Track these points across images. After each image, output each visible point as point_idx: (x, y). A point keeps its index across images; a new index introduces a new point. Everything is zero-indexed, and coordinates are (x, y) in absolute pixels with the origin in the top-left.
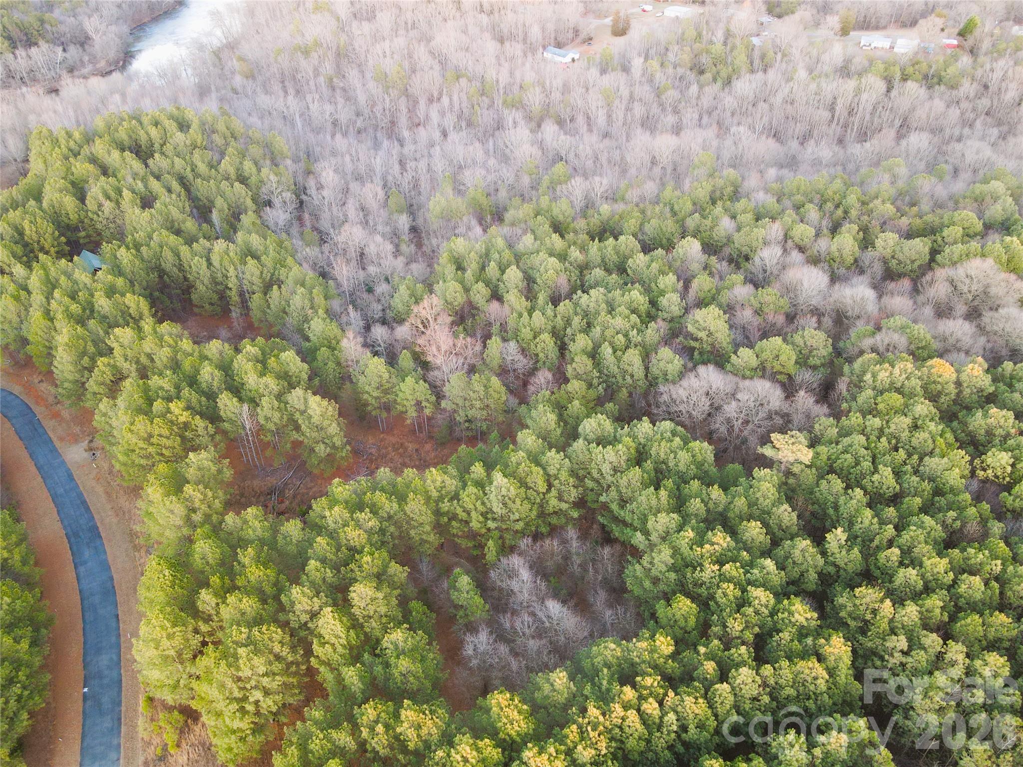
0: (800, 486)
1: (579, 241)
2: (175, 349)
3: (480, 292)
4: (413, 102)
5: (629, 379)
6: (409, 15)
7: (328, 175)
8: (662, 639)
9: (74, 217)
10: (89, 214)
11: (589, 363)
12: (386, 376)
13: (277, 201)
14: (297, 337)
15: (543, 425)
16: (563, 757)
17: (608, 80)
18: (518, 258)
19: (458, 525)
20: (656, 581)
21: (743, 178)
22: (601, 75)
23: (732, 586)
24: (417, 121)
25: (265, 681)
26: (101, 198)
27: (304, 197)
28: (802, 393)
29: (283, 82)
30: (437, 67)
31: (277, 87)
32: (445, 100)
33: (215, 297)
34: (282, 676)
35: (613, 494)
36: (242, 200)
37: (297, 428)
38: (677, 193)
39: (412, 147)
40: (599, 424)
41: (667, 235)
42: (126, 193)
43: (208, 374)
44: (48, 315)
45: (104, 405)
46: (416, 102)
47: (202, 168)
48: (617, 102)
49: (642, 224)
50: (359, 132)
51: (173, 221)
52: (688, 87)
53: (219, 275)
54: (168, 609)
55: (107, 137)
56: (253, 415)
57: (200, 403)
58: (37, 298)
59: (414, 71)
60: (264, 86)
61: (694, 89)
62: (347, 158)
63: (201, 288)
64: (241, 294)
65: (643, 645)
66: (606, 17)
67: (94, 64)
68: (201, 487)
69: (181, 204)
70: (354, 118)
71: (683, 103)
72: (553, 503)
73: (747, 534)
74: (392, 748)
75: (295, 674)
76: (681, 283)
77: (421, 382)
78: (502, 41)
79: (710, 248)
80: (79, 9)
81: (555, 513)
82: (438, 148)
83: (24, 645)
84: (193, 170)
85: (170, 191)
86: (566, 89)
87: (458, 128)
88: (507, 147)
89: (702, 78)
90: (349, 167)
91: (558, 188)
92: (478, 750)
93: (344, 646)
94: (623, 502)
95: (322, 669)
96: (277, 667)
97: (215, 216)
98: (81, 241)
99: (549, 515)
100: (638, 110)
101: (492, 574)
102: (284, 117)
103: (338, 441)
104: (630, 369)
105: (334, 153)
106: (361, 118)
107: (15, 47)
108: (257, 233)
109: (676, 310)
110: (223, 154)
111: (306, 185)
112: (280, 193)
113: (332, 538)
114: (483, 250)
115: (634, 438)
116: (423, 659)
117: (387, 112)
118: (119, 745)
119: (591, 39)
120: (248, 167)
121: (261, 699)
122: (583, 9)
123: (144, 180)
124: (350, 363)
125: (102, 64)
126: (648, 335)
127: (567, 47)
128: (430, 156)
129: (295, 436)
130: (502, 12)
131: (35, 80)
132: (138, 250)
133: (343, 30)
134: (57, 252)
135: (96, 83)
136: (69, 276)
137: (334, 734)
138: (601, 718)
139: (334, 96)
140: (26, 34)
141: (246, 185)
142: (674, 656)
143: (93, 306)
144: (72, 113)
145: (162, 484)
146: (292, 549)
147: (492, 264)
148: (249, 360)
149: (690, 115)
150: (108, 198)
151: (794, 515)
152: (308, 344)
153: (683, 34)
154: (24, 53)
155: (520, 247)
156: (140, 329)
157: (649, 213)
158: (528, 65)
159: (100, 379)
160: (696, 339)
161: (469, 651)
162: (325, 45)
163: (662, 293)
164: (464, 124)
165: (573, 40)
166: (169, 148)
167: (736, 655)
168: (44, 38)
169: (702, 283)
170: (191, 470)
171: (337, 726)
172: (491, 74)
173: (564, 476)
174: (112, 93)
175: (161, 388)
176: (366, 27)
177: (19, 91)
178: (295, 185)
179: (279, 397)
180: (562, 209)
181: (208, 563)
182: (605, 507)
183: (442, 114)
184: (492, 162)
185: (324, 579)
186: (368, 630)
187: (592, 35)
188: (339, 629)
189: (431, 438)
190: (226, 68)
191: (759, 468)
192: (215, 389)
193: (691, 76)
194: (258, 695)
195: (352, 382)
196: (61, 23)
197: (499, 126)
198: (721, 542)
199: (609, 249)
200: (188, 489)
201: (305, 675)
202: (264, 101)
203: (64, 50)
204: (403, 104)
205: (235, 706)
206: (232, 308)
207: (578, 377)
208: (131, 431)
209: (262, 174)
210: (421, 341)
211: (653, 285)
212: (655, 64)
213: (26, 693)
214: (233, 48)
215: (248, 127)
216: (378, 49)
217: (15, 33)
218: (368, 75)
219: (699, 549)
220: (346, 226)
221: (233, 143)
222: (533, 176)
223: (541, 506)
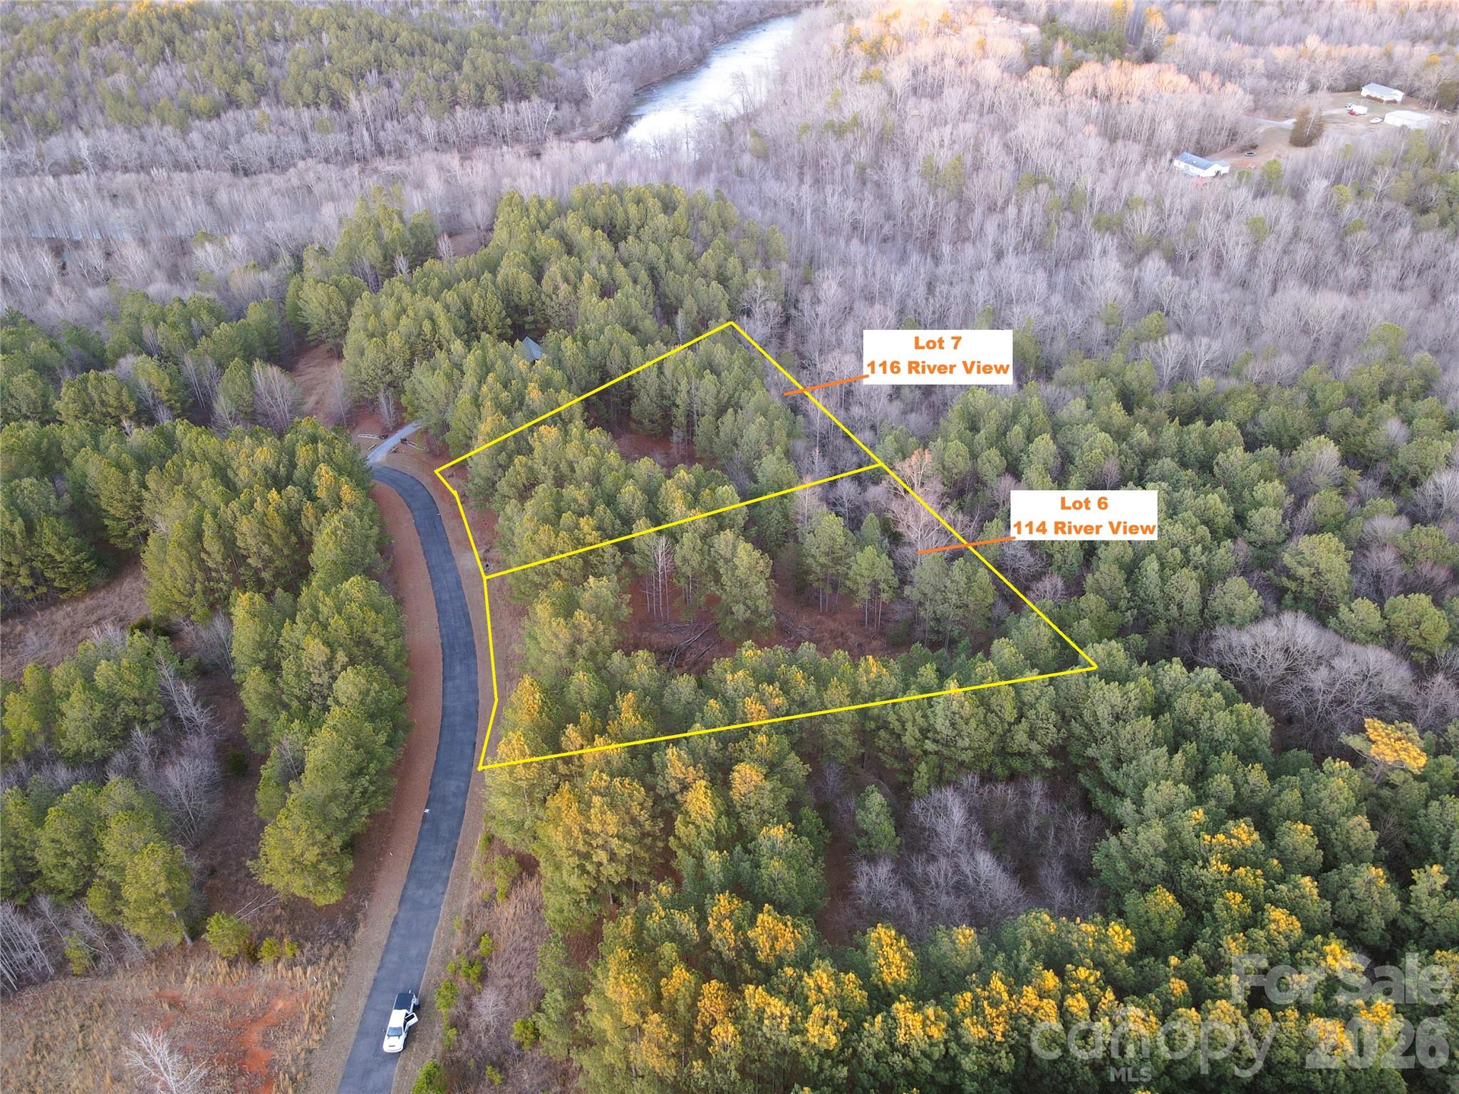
0: (1397, 802)
1: (1153, 421)
2: (600, 460)
3: (991, 459)
4: (966, 207)
5: (1174, 610)
6: (988, 94)
7: (830, 288)
8: (1117, 928)
9: (525, 297)
10: (543, 296)
11: (1120, 577)
12: (841, 540)
13: (758, 311)
14: (743, 476)
15: (1031, 639)
16: (943, 1026)
17: (1261, 208)
18: (1056, 429)
19: (888, 736)
20: (1135, 867)
21: (1445, 370)
22: (1255, 198)
23: (1239, 897)
24: (965, 234)
25: (615, 842)
26: (559, 279)
27: (793, 312)
28: (1440, 678)
29: (802, 168)
30: (1011, 167)
31: (792, 174)
32: (1012, 211)
33: (659, 414)
34: (633, 844)
35: (1107, 747)
36: (716, 304)
37: (717, 578)
38: (1328, 376)
39: (950, 268)
40: (1109, 655)
41: (1292, 432)
42: (587, 277)
43: (630, 494)
44: (476, 401)
45: (511, 507)
46: (971, 210)
47: (678, 258)
48: (1270, 240)
49: (1256, 411)
50: (885, 240)
51: (631, 317)
52: (1393, 230)
53: (669, 387)
54: (532, 735)
55: (581, 212)
56: (669, 552)
57: (613, 524)
58: (470, 380)
59: (977, 168)
60: (777, 171)
61: (1404, 233)
62: (859, 271)
63: (645, 399)
64: (689, 415)
65: (1090, 928)
66: (1287, 117)
67: (586, 127)
68: (593, 616)
69: (644, 298)
70: (882, 221)
71: (1380, 252)
72: (1020, 737)
73: (1287, 839)
74: (739, 954)
75: (649, 849)
76: (1291, 499)
77: (884, 556)
78: (1113, 140)
79: (1355, 458)
80: (583, 61)
81: (1021, 755)
82: (984, 272)
83: (382, 738)
84: (667, 261)
85: (635, 282)
86: (1195, 212)
87: (1019, 250)
88: (1083, 283)
89: (1423, 219)
90: (860, 280)
91: (1143, 346)
92: (838, 983)
93: (710, 832)
94: (1118, 762)
95: (680, 852)
96: (631, 831)
97: (680, 319)
98: (527, 327)
99: (1012, 755)
100: (1302, 253)
101: (917, 807)
102: (793, 212)
103: (763, 606)
104: (1178, 597)
105: (845, 262)
106: (891, 223)
107: (504, 100)
108: (725, 344)
109: (1270, 532)
110: (706, 246)
111: (800, 296)
112: (764, 302)
113: (727, 706)
114: (1011, 410)
115: (1156, 682)
116: (801, 872)
117: (928, 219)
118: (448, 878)
119: (1254, 147)
120: (733, 263)
121: (605, 862)
122: (1252, 104)
123: (610, 266)
124: (800, 517)
125: (594, 128)
126: (1218, 556)
127: (1213, 156)
128: (972, 281)
129: (713, 588)
130: (1124, 99)
131: (517, 140)
132: (585, 344)
133: (894, 107)
134: (499, 335)
135: (584, 149)
136: (506, 360)
137: (677, 915)
138: (1005, 996)
139: (862, 191)
140: (519, 85)
141: (725, 287)
142: (1131, 959)
143: (524, 398)
144: (549, 181)
145: (553, 604)
146: (677, 709)
147: (1017, 428)
148: (678, 487)
149: (1386, 271)
150: (567, 280)
151: (1373, 837)
152: (753, 485)
153: (1406, 152)
154: (512, 107)
155: (1063, 414)
156: (566, 433)
157: (1272, 397)
158: (1143, 175)
159: (513, 480)
160: (1292, 577)
161: (862, 884)
162: (865, 126)
163: (1257, 505)
164: (1029, 245)
165: (1224, 147)
166: (646, 233)
167: (1222, 985)
168: (537, 91)
169: (1325, 502)
170: (587, 595)
171: (682, 908)
172: (1087, 181)
173: (1043, 707)
174: (597, 162)
175: (575, 500)
176: (926, 106)
177: (498, 151)
178: (786, 295)
179: (705, 537)
180: (1137, 374)
181: (582, 700)
182: (1092, 763)
183: (1002, 228)
184: (1056, 300)
185: (706, 751)
186: (743, 821)
187: (1257, 142)
188: (710, 812)
189: (882, 634)
190: (736, 145)
191: (1334, 759)
192: (633, 514)
193: (1406, 214)
194: (602, 856)
195: (796, 540)
196: (560, 75)
197: (1081, 252)
198: (1244, 837)
199: (1193, 436)
200: (579, 615)
201: (659, 855)
202: (773, 188)
203: (556, 108)
204: (951, 211)
205: (575, 860)
206: (675, 430)
207: (1099, 591)
208: (533, 541)
209: (748, 276)
210: (895, 506)
211: (1246, 493)
212: (1348, 191)
213: (372, 788)
214: (750, 121)
215: (743, 216)
216: (935, 136)
217: (508, 83)
218: (914, 169)
219: (1208, 837)
220: (836, 353)
221: (722, 234)
222: (1112, 327)
223: (1003, 738)
